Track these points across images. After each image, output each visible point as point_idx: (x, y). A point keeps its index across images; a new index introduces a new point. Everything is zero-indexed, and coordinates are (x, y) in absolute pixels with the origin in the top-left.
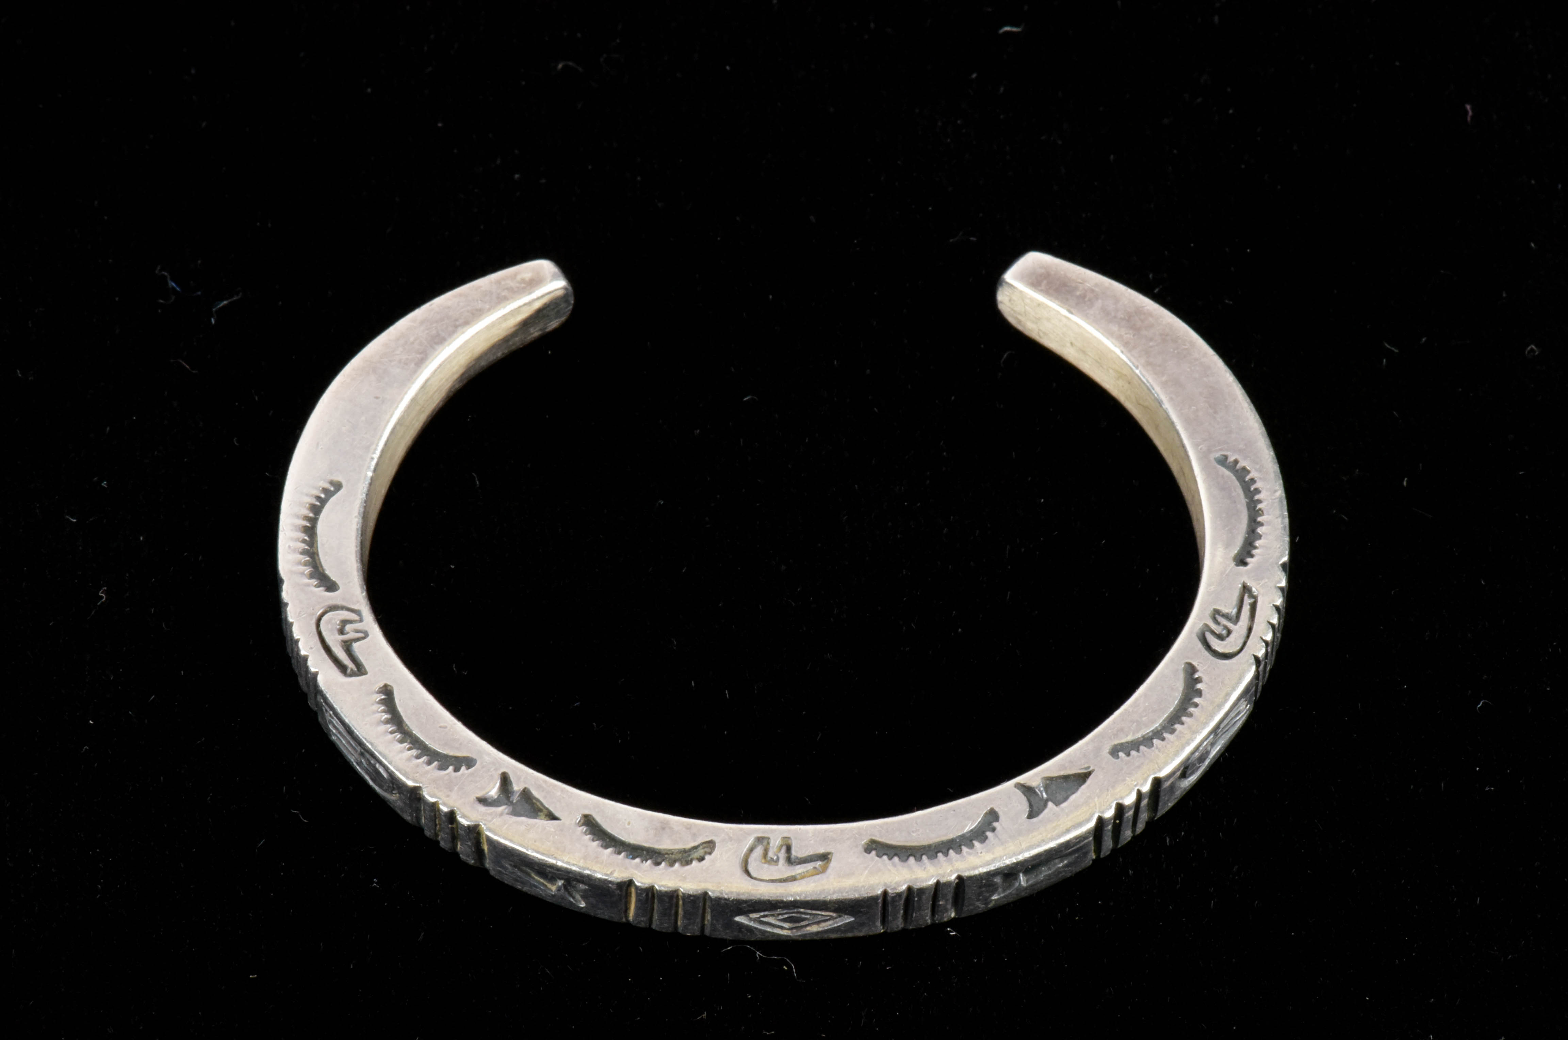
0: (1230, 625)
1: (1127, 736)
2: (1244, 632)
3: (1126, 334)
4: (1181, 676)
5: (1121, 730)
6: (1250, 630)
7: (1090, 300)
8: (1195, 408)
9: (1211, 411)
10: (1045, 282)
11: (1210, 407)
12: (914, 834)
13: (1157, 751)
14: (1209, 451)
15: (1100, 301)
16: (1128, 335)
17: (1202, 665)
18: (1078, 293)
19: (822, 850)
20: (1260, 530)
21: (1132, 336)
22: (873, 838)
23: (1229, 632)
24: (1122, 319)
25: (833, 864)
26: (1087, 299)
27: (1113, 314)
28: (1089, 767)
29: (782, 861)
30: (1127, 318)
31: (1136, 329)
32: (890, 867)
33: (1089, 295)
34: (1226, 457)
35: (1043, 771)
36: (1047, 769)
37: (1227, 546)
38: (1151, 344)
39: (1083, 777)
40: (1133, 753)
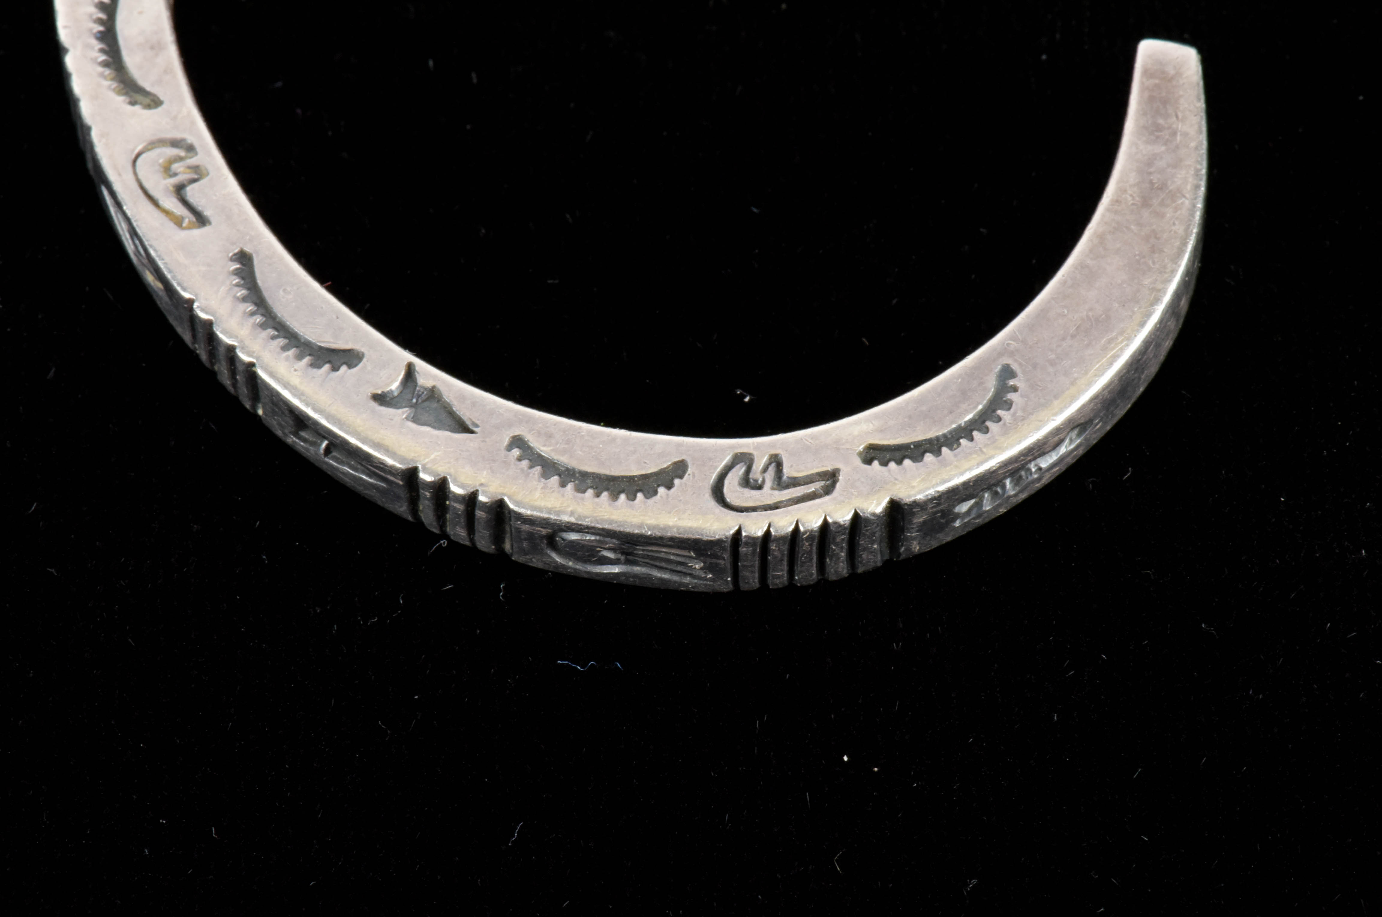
0: (768, 484)
1: (544, 446)
2: (770, 501)
3: (1131, 195)
4: (665, 464)
5: (550, 436)
6: (775, 507)
7: (1158, 137)
8: (1066, 312)
9: (1072, 330)
10: (1157, 81)
11: (1078, 327)
12: (281, 292)
13: (541, 485)
14: (1012, 354)
15: (1163, 148)
16: (1130, 198)
17: (691, 478)
18: (1161, 121)
19: (207, 213)
20: (929, 457)
21: (1131, 202)
22: (254, 255)
23: (760, 487)
24: (1151, 182)
25: (198, 233)
26: (1157, 134)
27: (1152, 170)
28: (477, 426)
29: (174, 181)
30: (1156, 185)
31: (1145, 202)
32: (223, 289)
33: (1166, 134)
34: (1013, 375)
35: (444, 382)
36: (449, 386)
37: (881, 431)
38: (1132, 227)
39: (463, 428)
40: (525, 463)
